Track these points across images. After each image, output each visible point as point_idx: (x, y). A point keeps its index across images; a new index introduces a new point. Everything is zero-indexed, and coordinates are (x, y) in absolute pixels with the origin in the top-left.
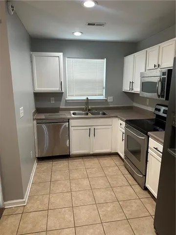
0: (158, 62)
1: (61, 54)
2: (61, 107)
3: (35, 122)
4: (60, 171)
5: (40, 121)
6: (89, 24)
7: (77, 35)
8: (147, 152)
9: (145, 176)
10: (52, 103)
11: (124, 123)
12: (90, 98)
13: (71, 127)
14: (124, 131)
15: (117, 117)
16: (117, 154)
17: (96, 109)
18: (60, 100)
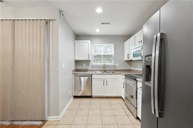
0: (141, 39)
1: (89, 41)
2: (89, 69)
3: (73, 75)
4: (85, 104)
5: (76, 75)
6: (102, 24)
7: (98, 31)
8: (137, 92)
9: (137, 108)
10: (84, 67)
11: (124, 77)
12: (106, 64)
13: (93, 79)
14: (124, 82)
15: (120, 74)
16: (121, 98)
17: (109, 70)
18: (88, 65)
